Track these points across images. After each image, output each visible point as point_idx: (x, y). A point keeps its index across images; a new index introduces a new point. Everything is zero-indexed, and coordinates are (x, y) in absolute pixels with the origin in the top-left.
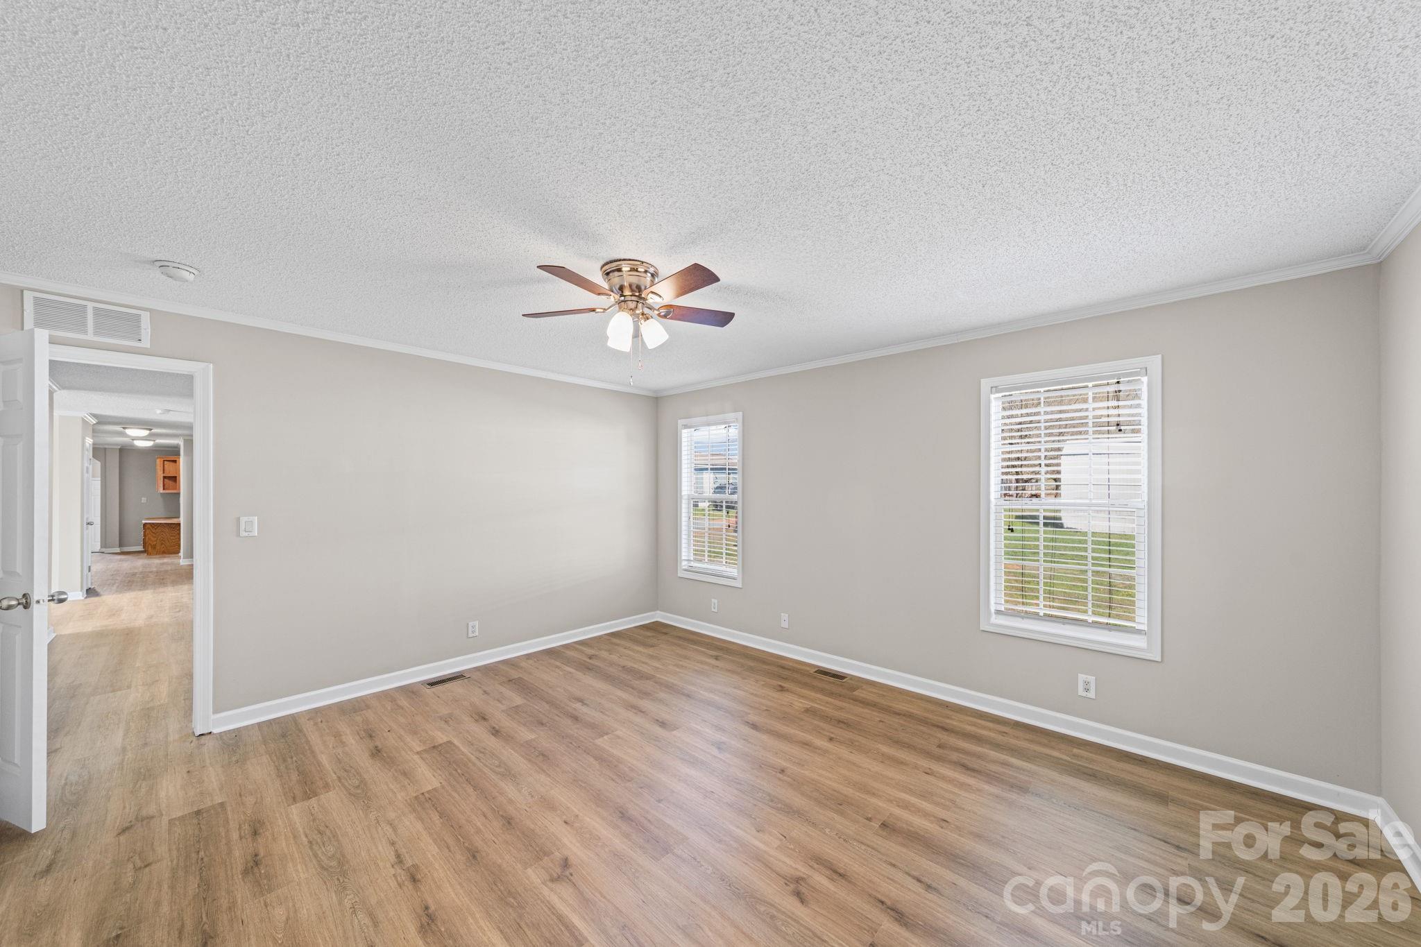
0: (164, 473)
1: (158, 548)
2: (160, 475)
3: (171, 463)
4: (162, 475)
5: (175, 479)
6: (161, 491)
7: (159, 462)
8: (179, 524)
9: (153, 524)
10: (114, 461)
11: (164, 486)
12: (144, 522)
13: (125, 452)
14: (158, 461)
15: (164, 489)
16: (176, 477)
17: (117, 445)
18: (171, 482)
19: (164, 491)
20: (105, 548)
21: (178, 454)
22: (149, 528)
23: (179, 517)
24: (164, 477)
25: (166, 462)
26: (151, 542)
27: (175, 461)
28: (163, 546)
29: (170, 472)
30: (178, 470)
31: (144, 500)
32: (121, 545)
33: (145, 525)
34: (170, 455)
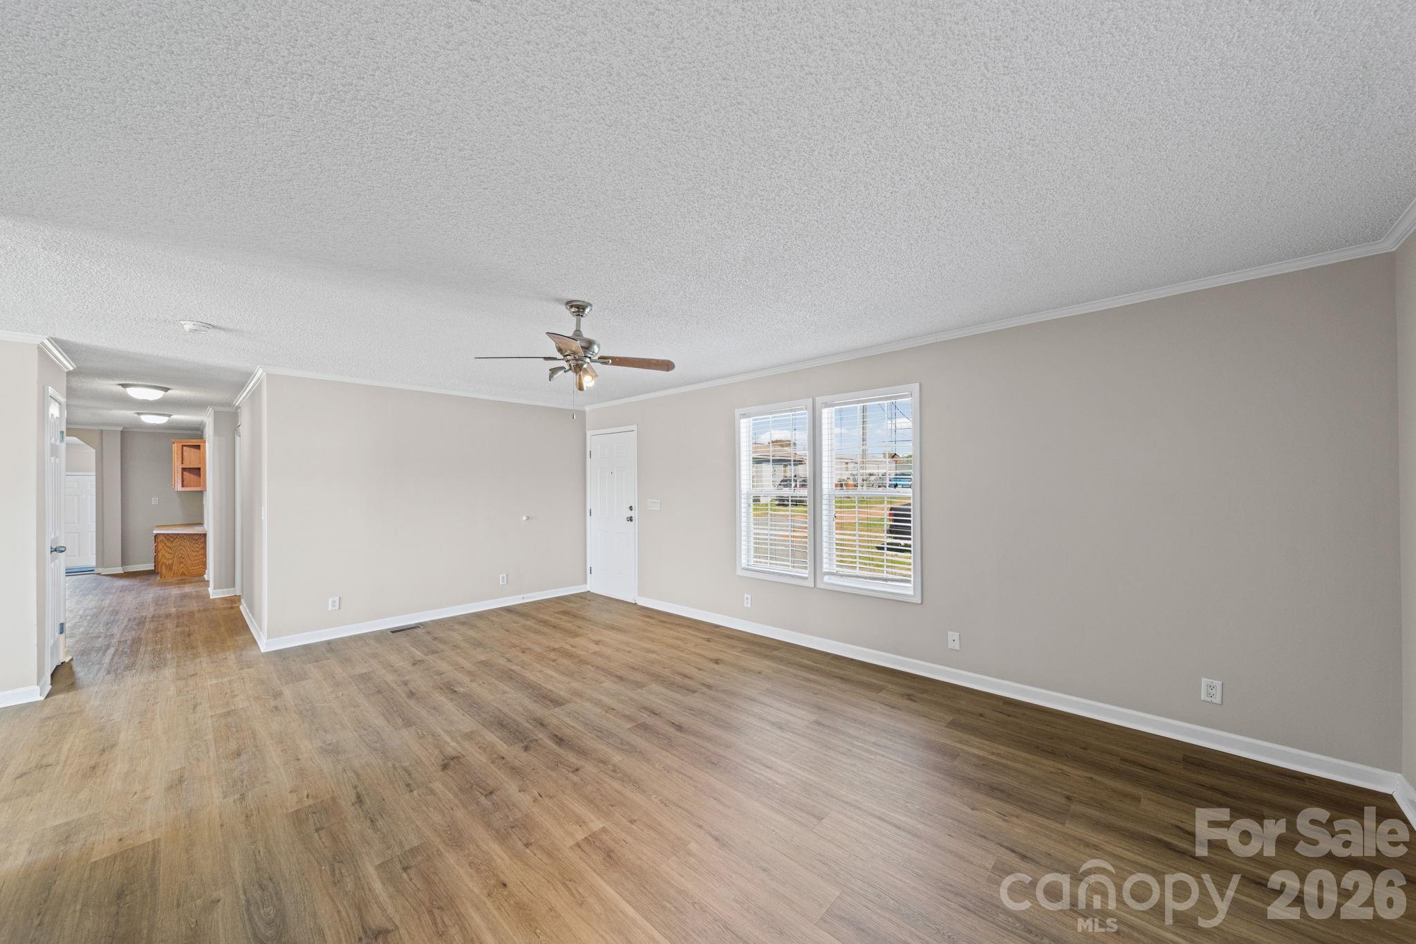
0: (182, 463)
1: (175, 568)
2: (178, 467)
3: (193, 450)
4: (180, 467)
5: (197, 471)
6: (179, 488)
7: (176, 448)
8: (205, 535)
9: (168, 534)
10: (114, 446)
11: (183, 481)
12: (155, 532)
13: (128, 434)
14: (175, 446)
15: (183, 486)
16: (199, 469)
17: (117, 425)
18: (192, 476)
19: (184, 489)
20: (103, 566)
21: (201, 436)
22: (162, 541)
23: (201, 524)
24: (184, 469)
25: (185, 448)
26: (165, 561)
27: (198, 447)
28: (182, 565)
29: (191, 459)
30: (202, 459)
31: (154, 501)
32: (124, 563)
33: (156, 536)
34: (193, 438)
